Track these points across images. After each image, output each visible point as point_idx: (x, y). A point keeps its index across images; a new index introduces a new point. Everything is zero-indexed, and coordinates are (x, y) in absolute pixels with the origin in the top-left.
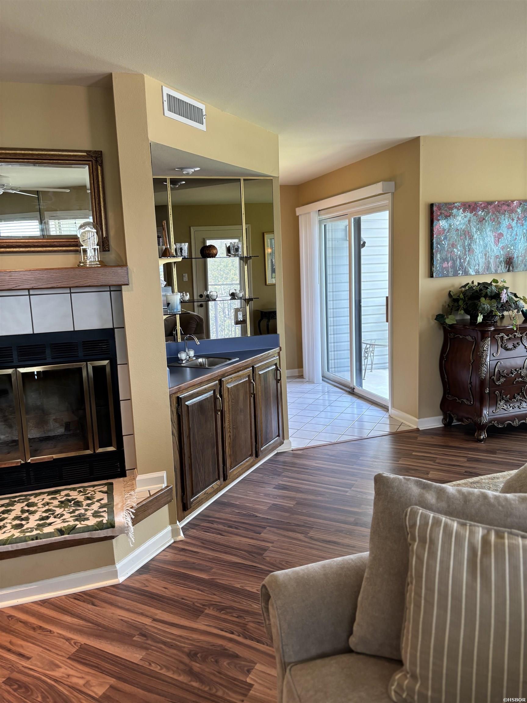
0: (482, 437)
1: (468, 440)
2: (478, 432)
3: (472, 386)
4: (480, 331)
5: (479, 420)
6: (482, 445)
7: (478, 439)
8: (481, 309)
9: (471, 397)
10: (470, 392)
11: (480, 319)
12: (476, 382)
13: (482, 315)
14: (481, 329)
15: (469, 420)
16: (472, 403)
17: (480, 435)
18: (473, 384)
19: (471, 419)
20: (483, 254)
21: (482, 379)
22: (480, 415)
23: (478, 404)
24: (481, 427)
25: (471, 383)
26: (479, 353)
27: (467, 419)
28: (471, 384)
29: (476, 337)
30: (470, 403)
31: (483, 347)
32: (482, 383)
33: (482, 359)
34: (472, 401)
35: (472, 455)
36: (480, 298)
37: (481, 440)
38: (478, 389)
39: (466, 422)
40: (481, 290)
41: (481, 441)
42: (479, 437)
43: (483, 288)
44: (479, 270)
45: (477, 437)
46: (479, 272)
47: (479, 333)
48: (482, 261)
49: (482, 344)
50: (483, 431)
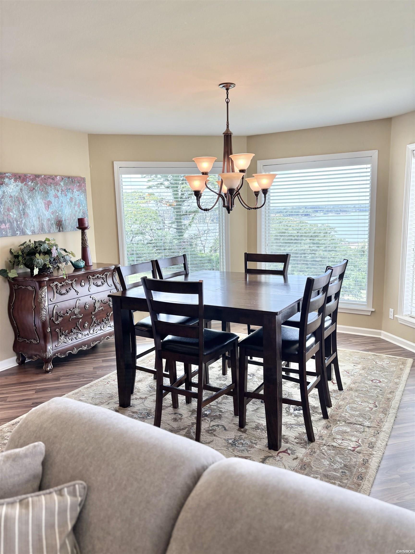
0: (49, 369)
1: (37, 374)
2: (45, 365)
3: (36, 328)
4: (37, 282)
5: (44, 355)
6: (50, 375)
7: (46, 371)
8: (36, 263)
9: (37, 337)
10: (36, 333)
11: (36, 271)
12: (39, 323)
13: (37, 268)
14: (38, 280)
15: (37, 356)
16: (38, 341)
17: (47, 367)
18: (37, 326)
19: (38, 355)
20: (36, 217)
21: (43, 321)
22: (45, 350)
23: (42, 342)
24: (47, 361)
25: (35, 325)
26: (38, 300)
27: (36, 356)
28: (35, 327)
29: (35, 287)
30: (37, 342)
31: (41, 295)
32: (44, 324)
33: (41, 305)
34: (38, 340)
35: (40, 386)
36: (35, 254)
37: (49, 371)
38: (41, 330)
39: (36, 358)
40: (36, 247)
41: (47, 372)
42: (46, 369)
43: (38, 246)
44: (35, 231)
45: (45, 370)
46: (35, 232)
47: (37, 284)
48: (36, 223)
49: (40, 292)
50: (49, 363)
